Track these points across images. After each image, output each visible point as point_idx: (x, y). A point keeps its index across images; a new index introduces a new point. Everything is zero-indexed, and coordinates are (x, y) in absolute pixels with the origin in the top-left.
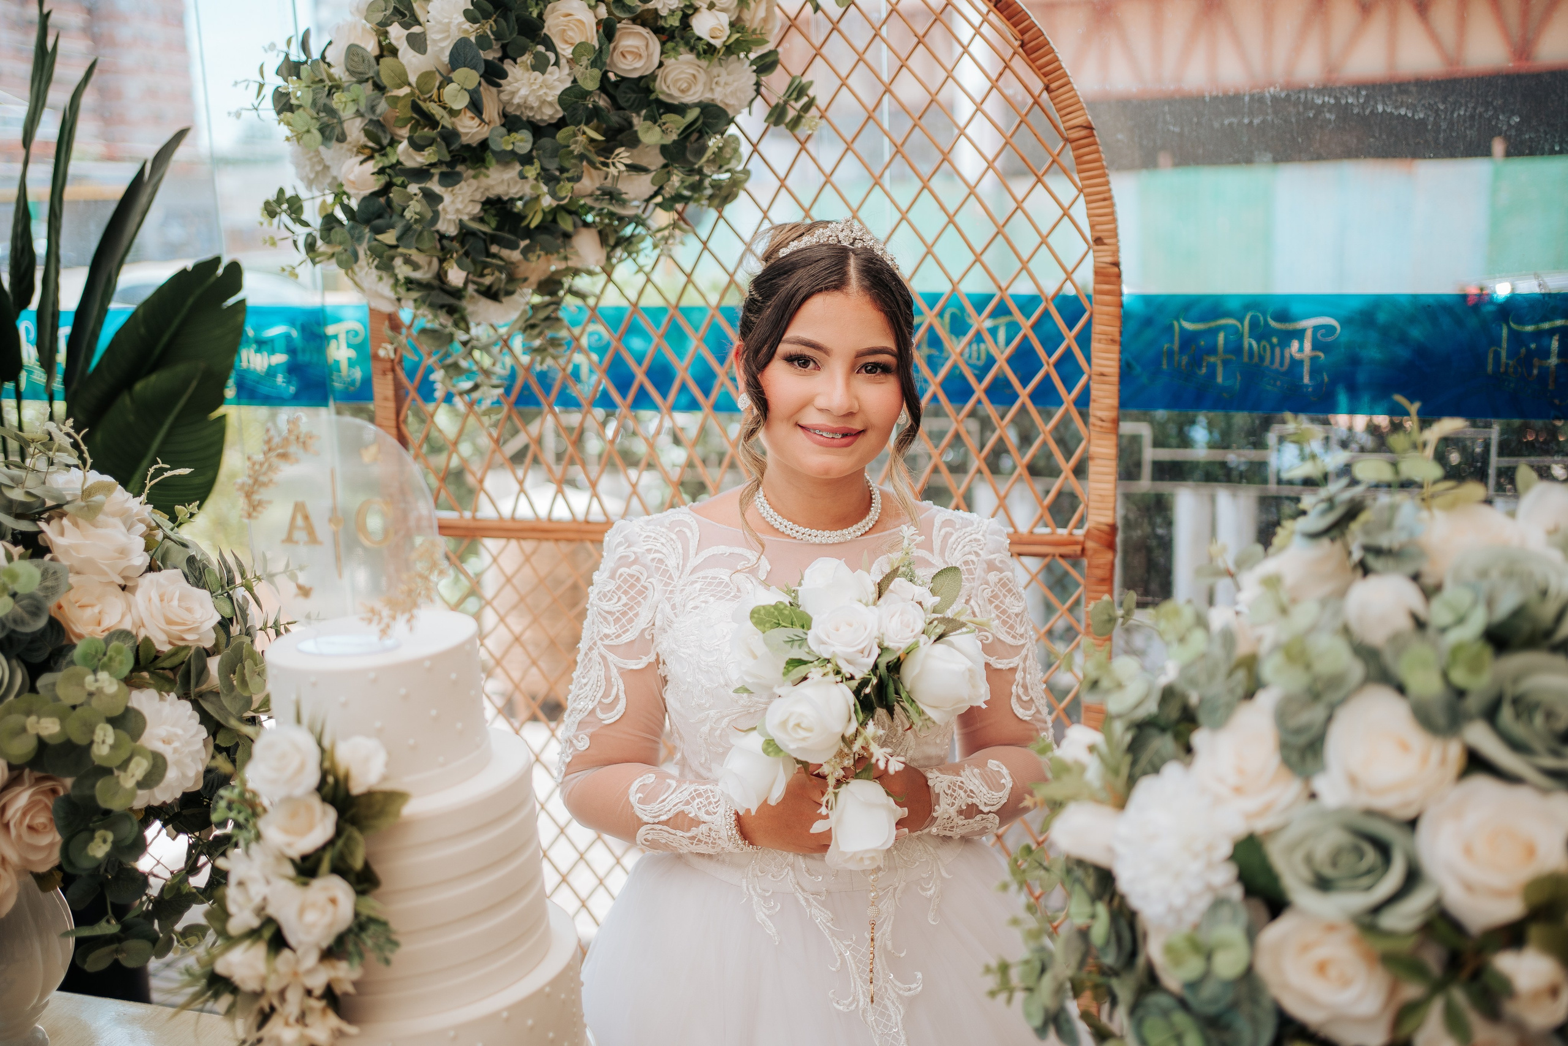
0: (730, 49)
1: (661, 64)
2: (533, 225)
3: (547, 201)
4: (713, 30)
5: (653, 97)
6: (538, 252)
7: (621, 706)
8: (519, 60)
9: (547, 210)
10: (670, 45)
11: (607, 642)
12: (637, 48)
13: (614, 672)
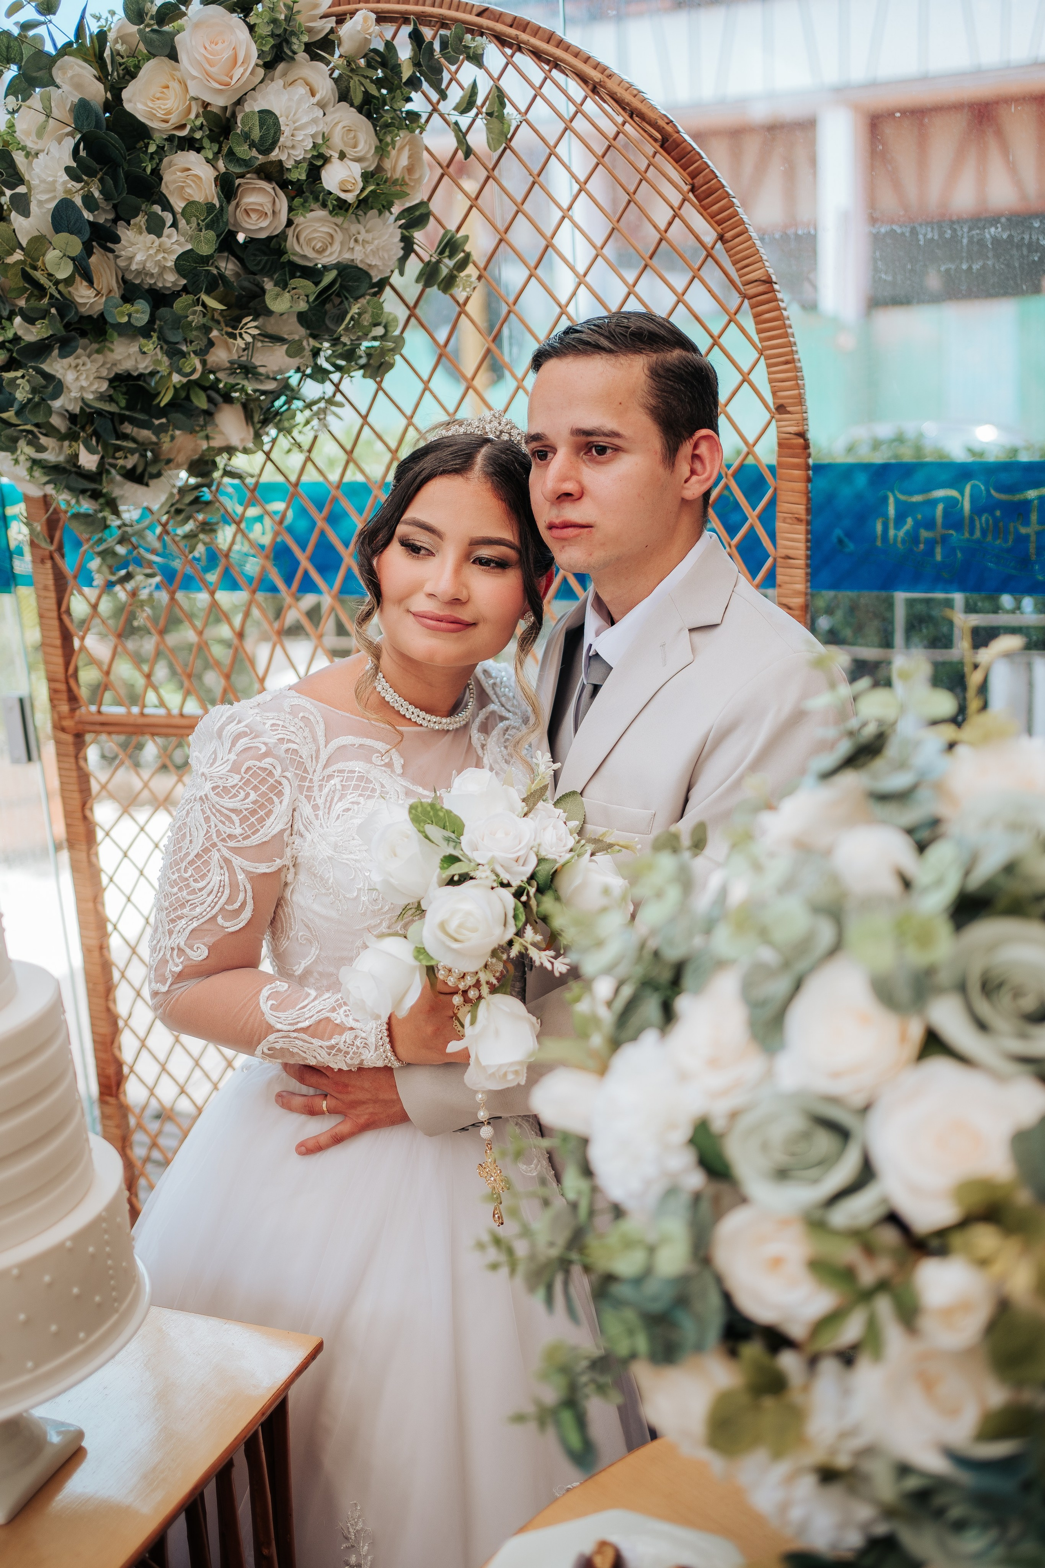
0: (363, 204)
1: (290, 223)
2: (162, 404)
3: (176, 378)
4: (343, 182)
5: (284, 259)
6: (170, 433)
7: (247, 914)
8: (132, 222)
9: (178, 386)
10: (298, 201)
11: (232, 844)
12: (261, 205)
13: (241, 877)
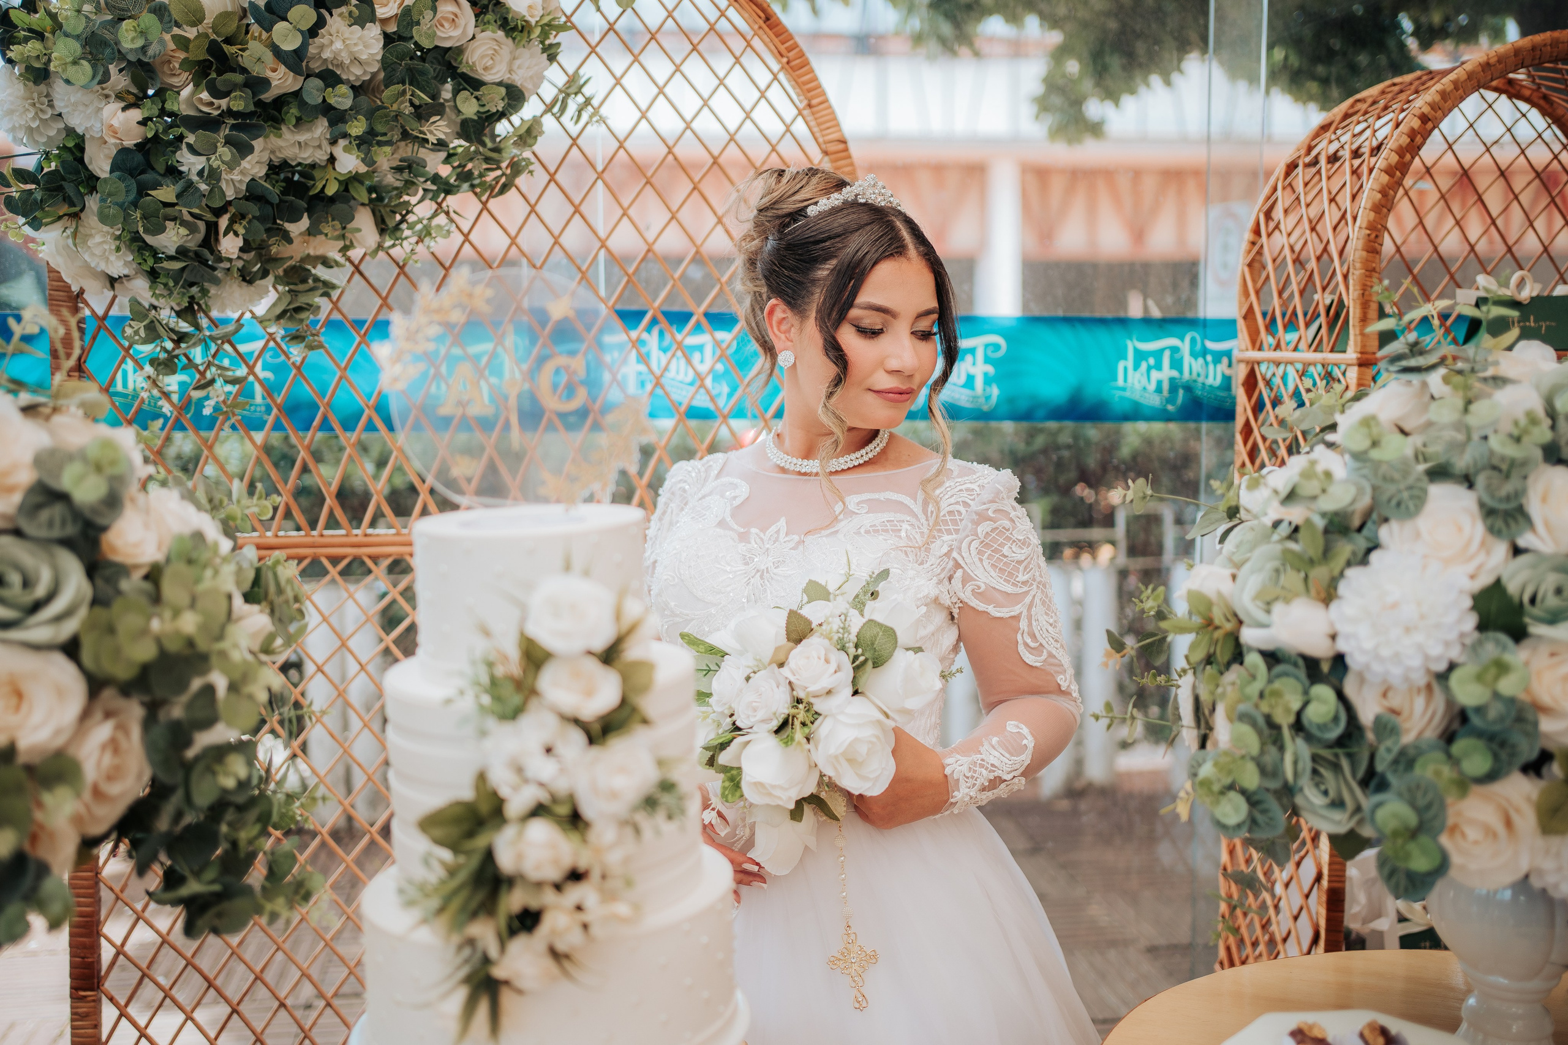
1: (474, 37)
2: (330, 193)
4: (529, 7)
5: (459, 69)
6: (331, 223)
8: (334, 11)
9: (341, 178)
10: (484, 18)
12: (455, 16)
